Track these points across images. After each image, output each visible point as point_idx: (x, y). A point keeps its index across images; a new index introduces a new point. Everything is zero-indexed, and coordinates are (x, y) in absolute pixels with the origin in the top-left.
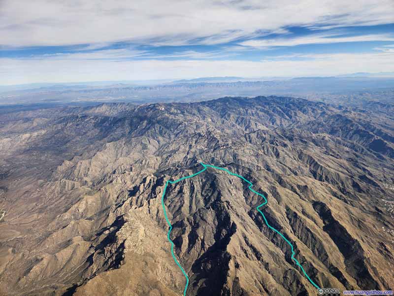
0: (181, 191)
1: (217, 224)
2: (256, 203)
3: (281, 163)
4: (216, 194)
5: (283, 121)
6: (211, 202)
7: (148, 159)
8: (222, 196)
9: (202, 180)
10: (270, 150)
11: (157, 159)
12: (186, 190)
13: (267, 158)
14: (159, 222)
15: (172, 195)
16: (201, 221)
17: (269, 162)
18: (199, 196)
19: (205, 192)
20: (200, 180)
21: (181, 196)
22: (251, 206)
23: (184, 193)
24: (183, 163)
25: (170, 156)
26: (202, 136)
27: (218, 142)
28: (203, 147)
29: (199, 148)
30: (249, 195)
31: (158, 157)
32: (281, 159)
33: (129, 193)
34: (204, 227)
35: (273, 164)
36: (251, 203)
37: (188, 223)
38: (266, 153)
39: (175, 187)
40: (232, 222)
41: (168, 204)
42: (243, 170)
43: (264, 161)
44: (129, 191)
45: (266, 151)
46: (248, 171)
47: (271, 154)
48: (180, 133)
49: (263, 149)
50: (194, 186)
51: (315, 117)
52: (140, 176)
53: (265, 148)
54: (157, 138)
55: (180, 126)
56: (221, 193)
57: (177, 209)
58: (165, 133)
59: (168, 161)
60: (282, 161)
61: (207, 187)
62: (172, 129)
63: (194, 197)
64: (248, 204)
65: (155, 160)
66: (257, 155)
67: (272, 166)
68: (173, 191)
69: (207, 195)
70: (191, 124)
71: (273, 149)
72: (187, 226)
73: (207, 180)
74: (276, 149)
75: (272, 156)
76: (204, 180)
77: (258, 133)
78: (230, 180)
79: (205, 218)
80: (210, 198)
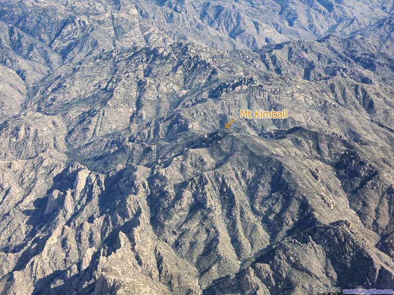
0: (198, 205)
1: (335, 276)
2: (387, 223)
3: (382, 126)
4: (294, 207)
5: (313, 16)
6: (286, 228)
7: (31, 122)
8: (314, 210)
9: (244, 174)
10: (350, 92)
11: (54, 123)
12: (213, 201)
13: (347, 114)
14: (170, 284)
15: (176, 216)
16: (295, 273)
17: (355, 123)
18: (249, 215)
19: (262, 204)
20: (239, 173)
21: (205, 218)
22: (377, 231)
23: (210, 210)
24: (146, 131)
25: (91, 114)
26: (161, 57)
27: (214, 72)
28: (176, 88)
29: (165, 90)
30: (365, 204)
31: (55, 118)
32: (379, 116)
33: (28, 218)
34: (306, 286)
35: (365, 129)
36: (375, 223)
37: (258, 281)
38: (342, 102)
39: (179, 197)
40: (378, 268)
41: (172, 239)
42: (330, 146)
43: (343, 121)
44: (27, 212)
45: (339, 95)
46: (344, 148)
47: (354, 103)
48: (76, 50)
49: (333, 91)
50: (229, 191)
51: (384, 8)
52: (42, 171)
53: (337, 89)
54: (12, 61)
55: (69, 27)
56: (310, 202)
57: (201, 251)
58: (31, 49)
59: (91, 127)
60: (383, 122)
61: (263, 191)
62: (45, 37)
63: (238, 217)
64: (369, 228)
65: (51, 126)
66: (324, 108)
67: (365, 133)
68: (177, 207)
69: (270, 211)
70: (100, 22)
71: (356, 90)
72: (258, 288)
73: (260, 174)
74: (364, 91)
75: (356, 108)
76: (250, 175)
77: (290, 49)
78: (311, 171)
79: (304, 263)
80: (280, 218)
